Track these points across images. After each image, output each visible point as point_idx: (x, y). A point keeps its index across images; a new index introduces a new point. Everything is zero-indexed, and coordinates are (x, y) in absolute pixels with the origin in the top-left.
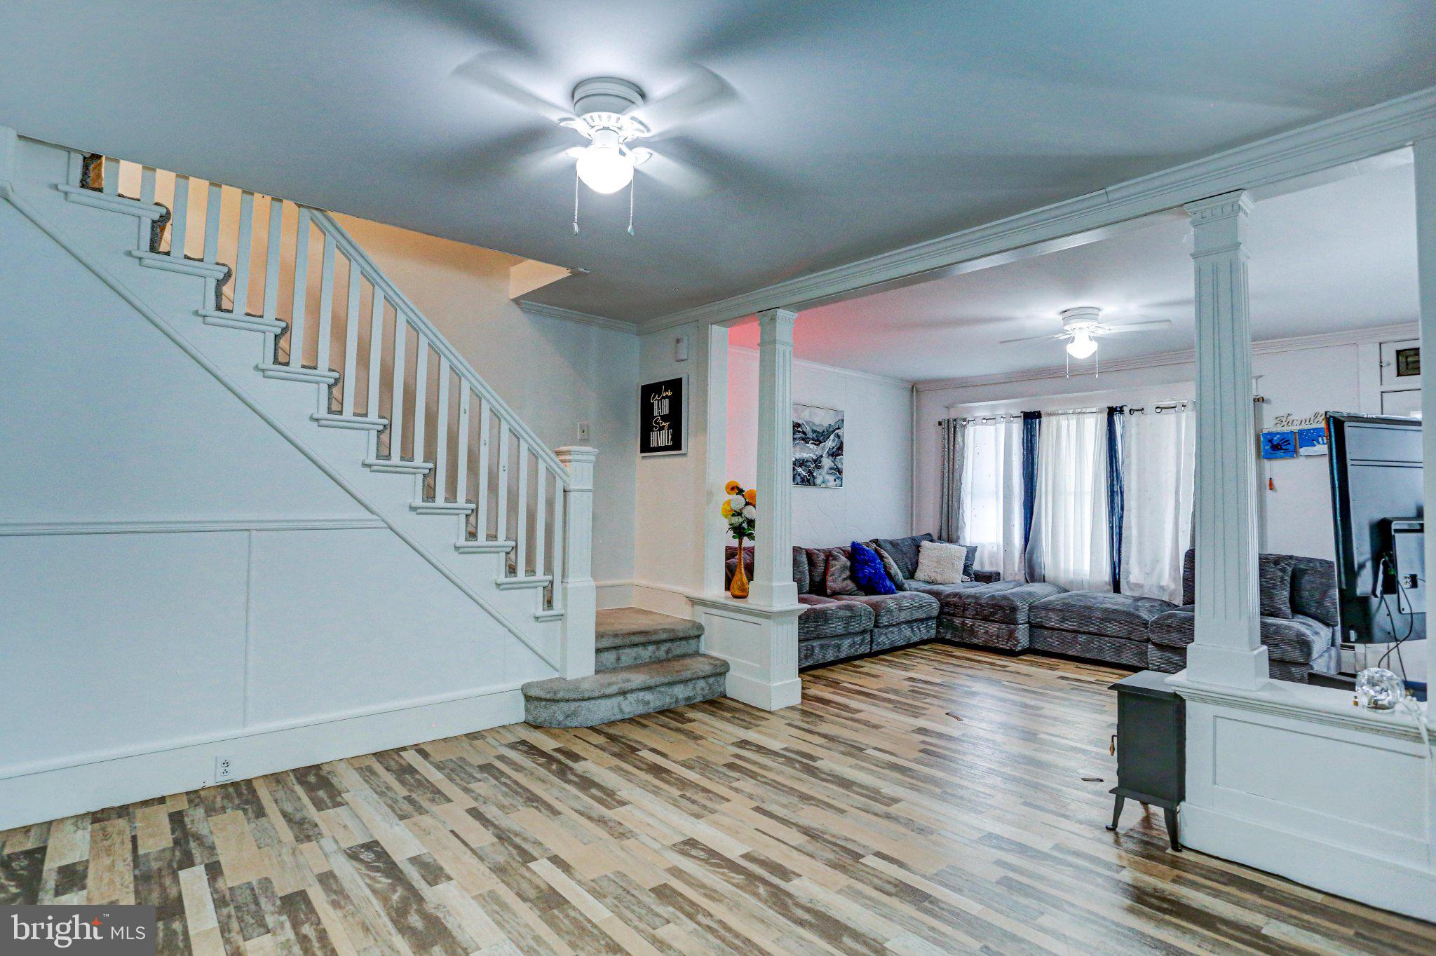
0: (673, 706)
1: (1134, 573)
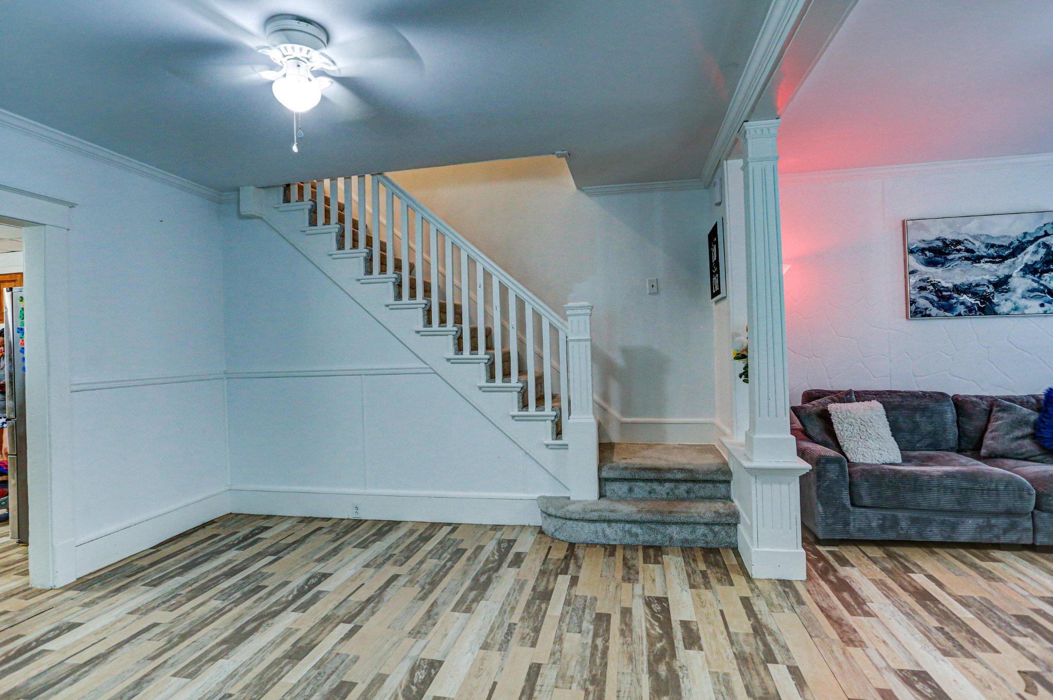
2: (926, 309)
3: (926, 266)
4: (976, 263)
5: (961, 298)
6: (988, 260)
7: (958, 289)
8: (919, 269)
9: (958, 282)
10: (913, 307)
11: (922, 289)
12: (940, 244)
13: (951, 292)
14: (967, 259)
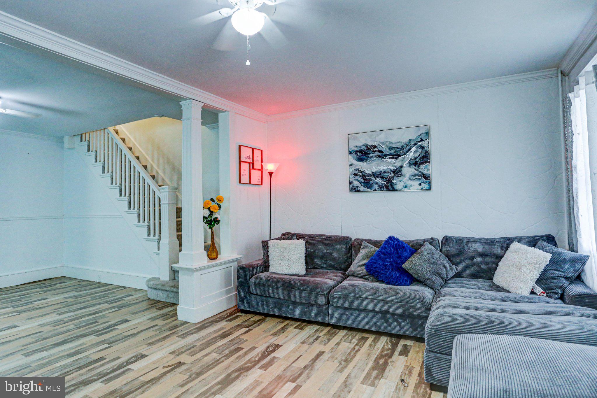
2: (358, 187)
3: (358, 161)
4: (384, 159)
5: (376, 180)
6: (390, 157)
7: (375, 175)
8: (354, 163)
9: (374, 170)
10: (351, 185)
11: (356, 175)
12: (365, 148)
13: (370, 176)
14: (379, 156)
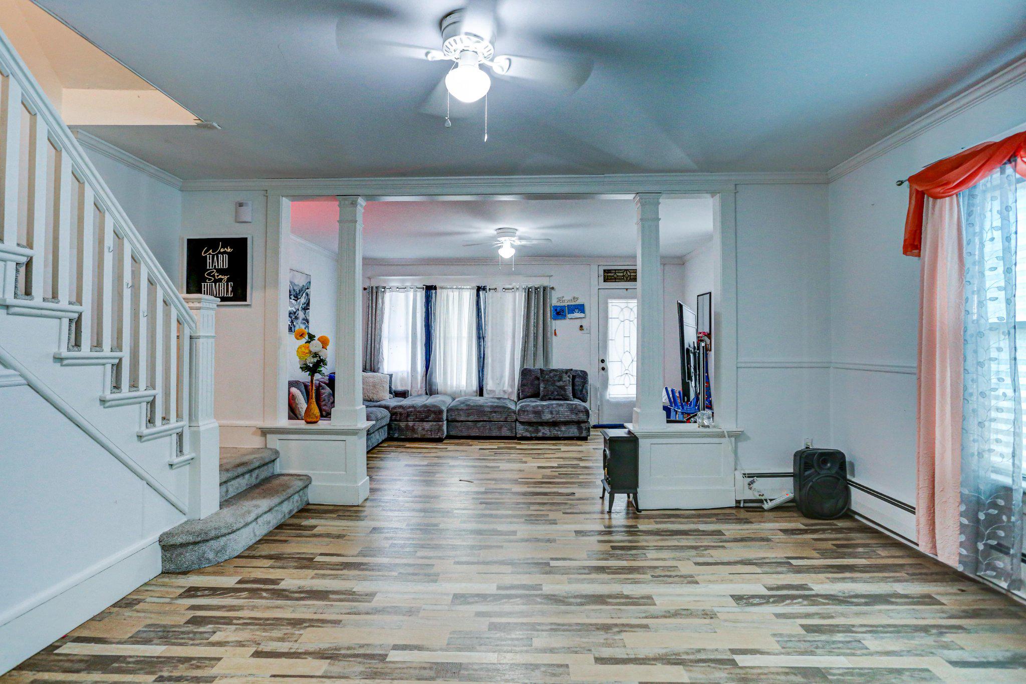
0: (283, 521)
1: (489, 385)
